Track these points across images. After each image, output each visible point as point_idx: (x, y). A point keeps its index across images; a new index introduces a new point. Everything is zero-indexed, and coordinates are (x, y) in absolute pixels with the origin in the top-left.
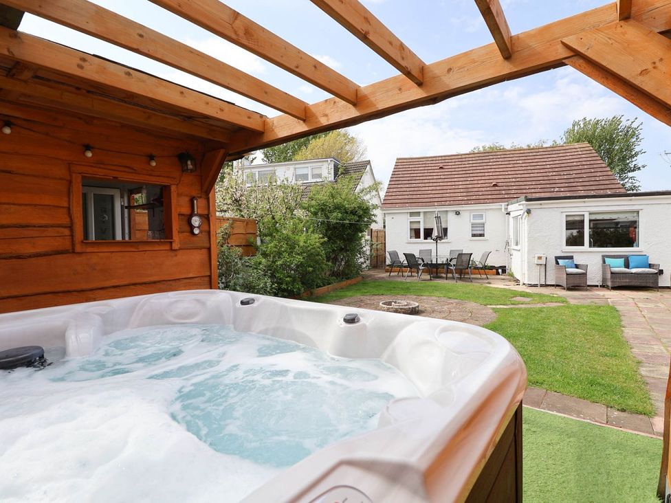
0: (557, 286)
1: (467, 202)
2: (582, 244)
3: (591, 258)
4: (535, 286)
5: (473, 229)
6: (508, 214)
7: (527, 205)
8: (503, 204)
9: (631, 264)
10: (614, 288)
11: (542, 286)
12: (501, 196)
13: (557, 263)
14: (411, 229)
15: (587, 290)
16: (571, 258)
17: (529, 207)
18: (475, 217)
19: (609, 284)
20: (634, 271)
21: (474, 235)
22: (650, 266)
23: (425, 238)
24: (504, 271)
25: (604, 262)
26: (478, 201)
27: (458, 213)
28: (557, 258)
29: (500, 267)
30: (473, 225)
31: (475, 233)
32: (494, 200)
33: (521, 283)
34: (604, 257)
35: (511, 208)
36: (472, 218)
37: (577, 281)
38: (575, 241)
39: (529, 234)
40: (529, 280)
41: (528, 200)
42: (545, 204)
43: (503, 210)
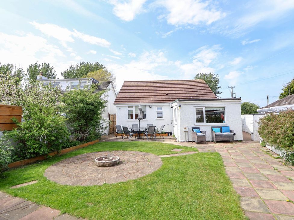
0: (193, 141)
1: (155, 102)
2: (203, 122)
3: (206, 128)
4: (184, 142)
5: (158, 114)
6: (172, 107)
7: (179, 103)
8: (170, 103)
9: (223, 131)
10: (217, 142)
11: (187, 142)
12: (169, 99)
13: (193, 131)
14: (129, 114)
15: (206, 143)
16: (199, 128)
17: (180, 104)
18: (158, 109)
19: (215, 140)
20: (224, 134)
21: (158, 117)
22: (230, 131)
23: (136, 119)
24: (171, 134)
25: (212, 130)
26: (160, 101)
27: (150, 107)
28: (193, 128)
29: (170, 132)
30: (158, 113)
31: (158, 116)
32: (166, 101)
33: (178, 141)
34: (212, 127)
35: (173, 105)
36: (157, 109)
37: (201, 140)
38: (200, 120)
39: (180, 116)
40: (181, 139)
41: (180, 101)
42: (187, 103)
43: (170, 106)
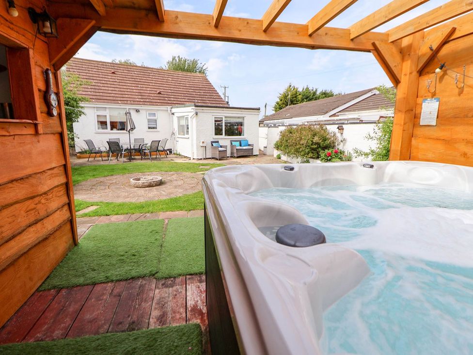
0: (213, 158)
1: (144, 103)
2: (222, 134)
3: (225, 141)
4: (201, 159)
5: (149, 123)
6: (173, 114)
7: (196, 109)
8: (169, 107)
9: (242, 145)
10: (238, 157)
11: (204, 159)
12: (164, 101)
13: (212, 145)
14: (98, 122)
15: (227, 159)
16: (218, 142)
17: (197, 111)
18: (150, 114)
19: (236, 155)
20: (244, 148)
21: (149, 128)
22: (249, 145)
23: (112, 129)
24: (170, 152)
25: (232, 144)
26: (152, 103)
27: (138, 111)
28: (212, 142)
29: (168, 150)
30: (149, 121)
31: (150, 126)
32: (163, 104)
33: (192, 159)
34: (231, 141)
35: (174, 110)
36: (148, 115)
37: (223, 155)
39: (197, 127)
40: (197, 156)
41: (196, 106)
42: (205, 109)
43: (169, 111)
